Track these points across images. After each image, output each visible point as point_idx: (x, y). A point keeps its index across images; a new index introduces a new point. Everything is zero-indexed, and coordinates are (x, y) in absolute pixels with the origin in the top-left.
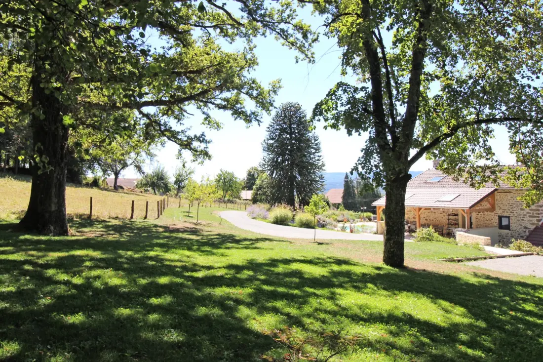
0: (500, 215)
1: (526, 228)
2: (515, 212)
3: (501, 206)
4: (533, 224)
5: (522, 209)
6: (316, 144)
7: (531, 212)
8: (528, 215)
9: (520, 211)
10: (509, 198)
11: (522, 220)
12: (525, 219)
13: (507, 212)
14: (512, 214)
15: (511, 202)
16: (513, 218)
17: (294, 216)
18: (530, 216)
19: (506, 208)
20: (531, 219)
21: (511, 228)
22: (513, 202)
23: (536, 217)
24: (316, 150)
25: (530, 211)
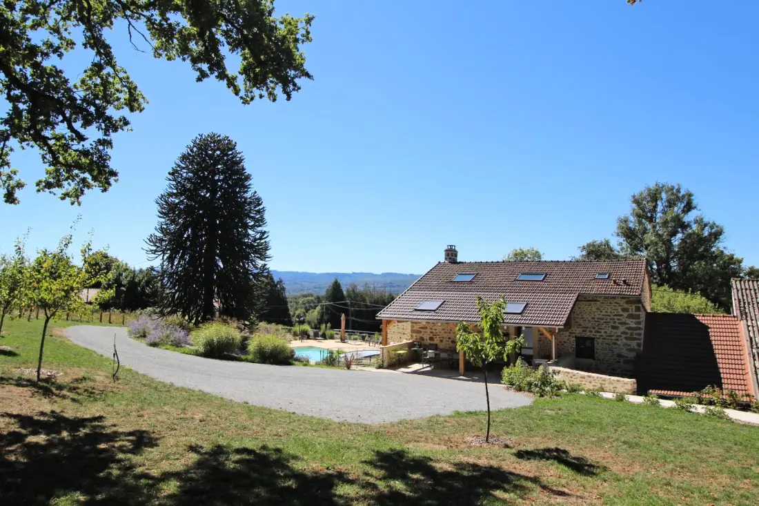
0: (579, 335)
1: (620, 355)
2: (603, 331)
3: (581, 322)
4: (631, 350)
5: (614, 328)
6: (259, 212)
7: (629, 332)
8: (624, 336)
9: (610, 329)
10: (594, 309)
11: (615, 344)
12: (619, 343)
13: (591, 332)
14: (598, 335)
15: (597, 316)
16: (600, 341)
17: (245, 339)
18: (626, 338)
19: (590, 325)
20: (628, 342)
21: (596, 355)
22: (600, 316)
23: (635, 339)
24: (257, 221)
25: (627, 331)
